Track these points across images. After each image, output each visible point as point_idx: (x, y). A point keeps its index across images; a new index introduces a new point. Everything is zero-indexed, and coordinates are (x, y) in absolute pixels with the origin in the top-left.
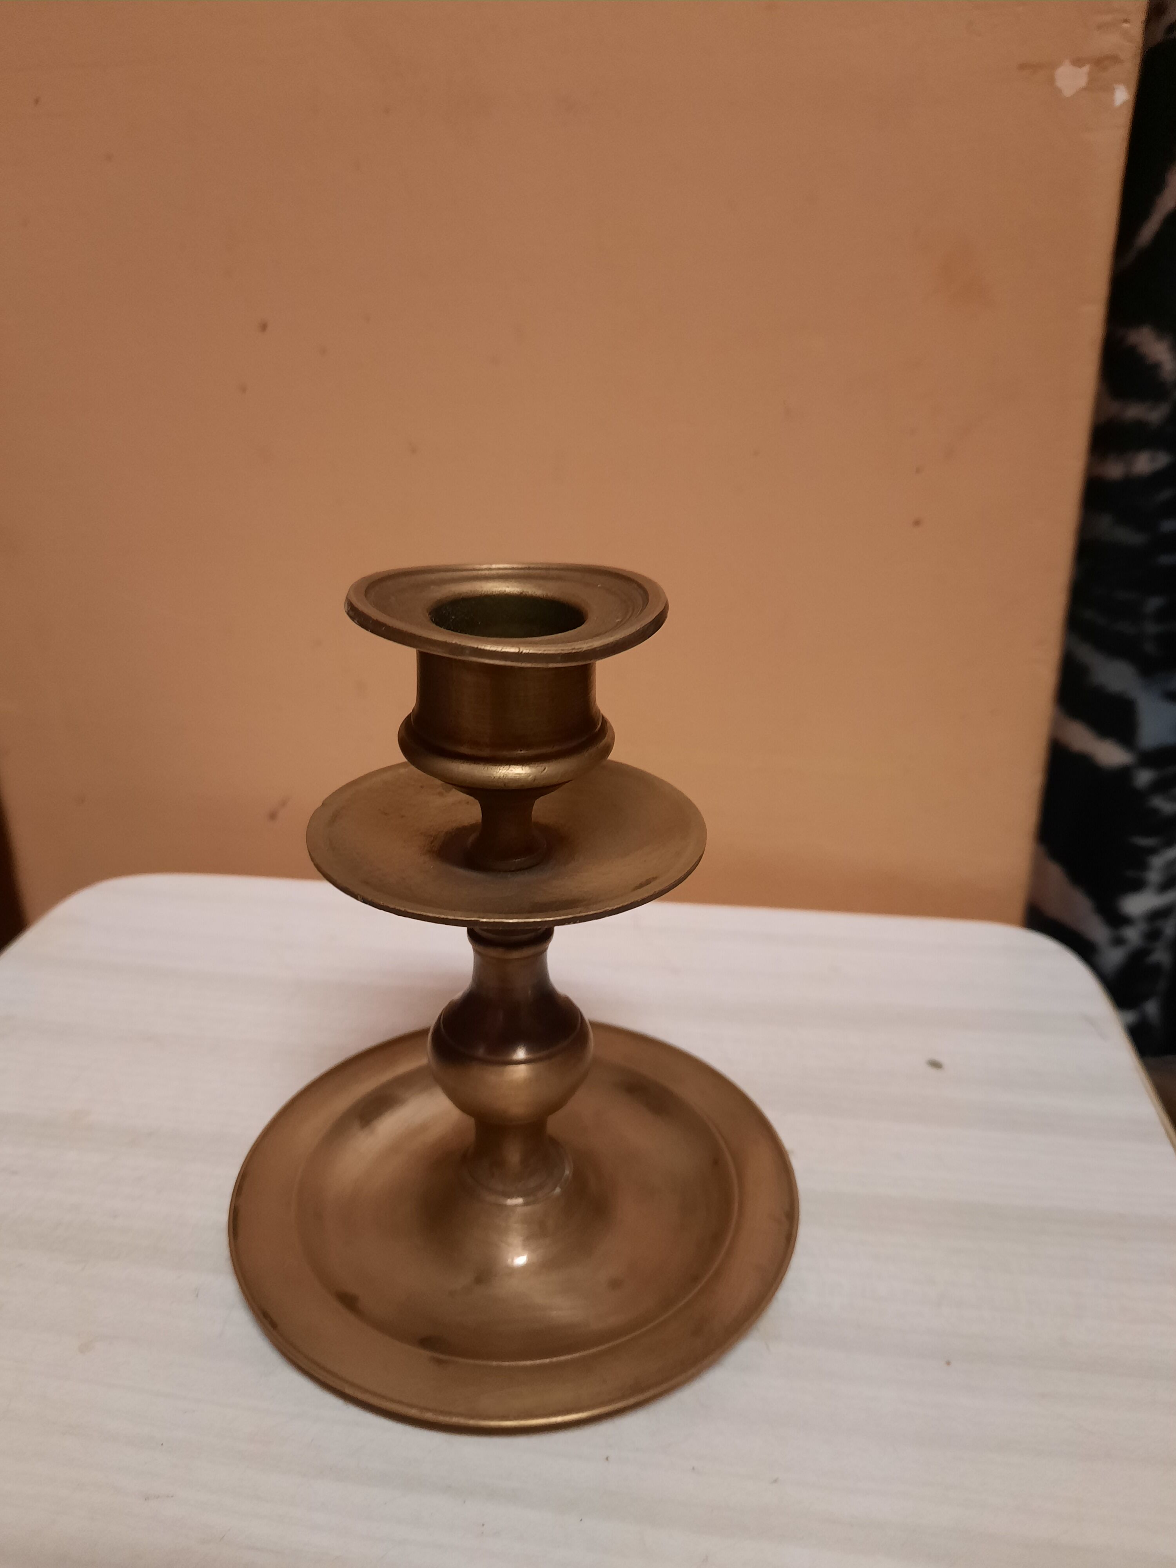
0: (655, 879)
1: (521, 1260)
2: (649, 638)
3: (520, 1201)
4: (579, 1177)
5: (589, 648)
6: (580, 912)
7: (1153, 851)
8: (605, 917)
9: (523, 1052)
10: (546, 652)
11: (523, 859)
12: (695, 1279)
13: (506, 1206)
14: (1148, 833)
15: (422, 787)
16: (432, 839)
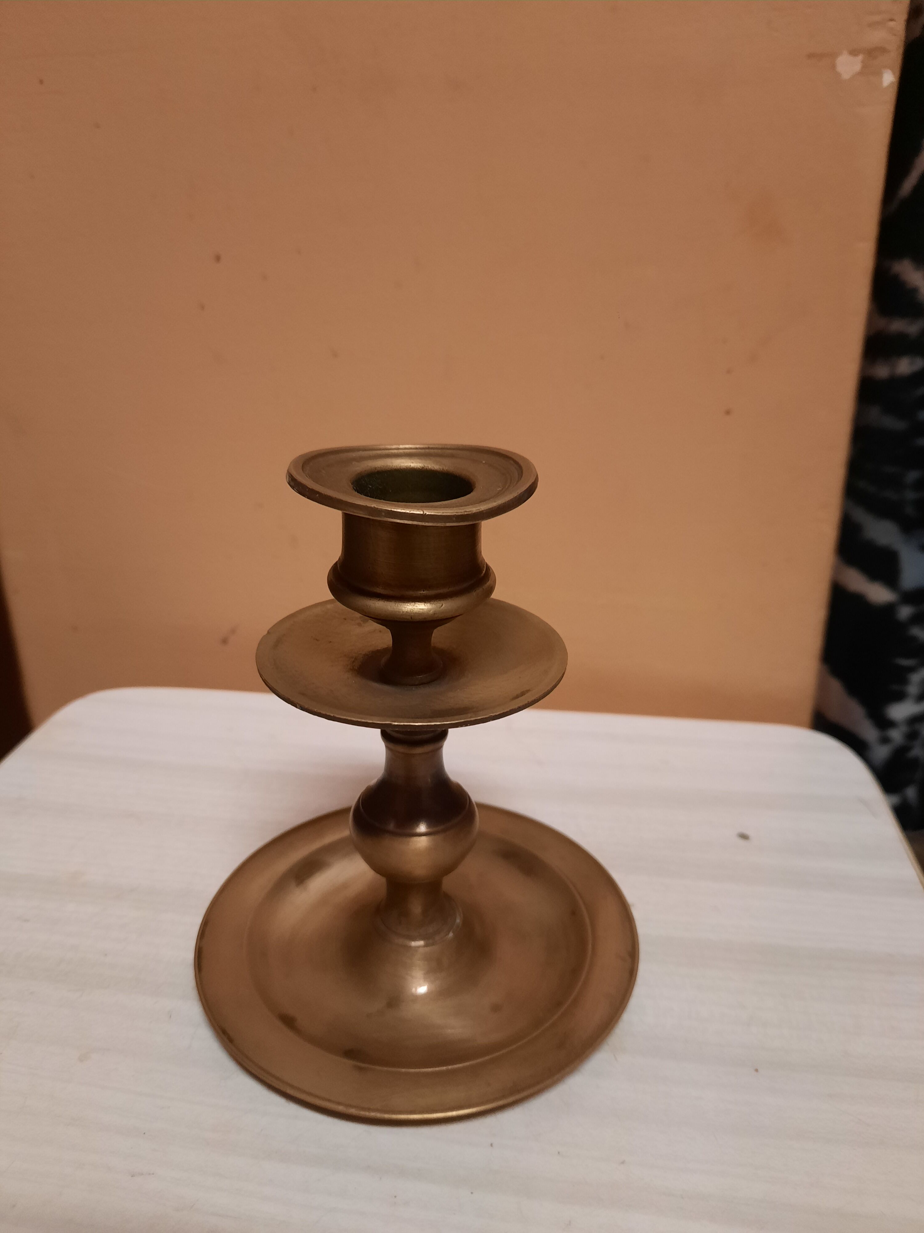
0: (528, 691)
1: (422, 989)
2: (523, 503)
3: (421, 943)
4: (467, 923)
5: (478, 511)
6: (471, 717)
7: (912, 670)
8: (489, 721)
9: (425, 827)
10: (444, 514)
11: (425, 675)
12: (559, 1004)
13: (410, 947)
14: (907, 656)
15: (345, 619)
16: (354, 659)
